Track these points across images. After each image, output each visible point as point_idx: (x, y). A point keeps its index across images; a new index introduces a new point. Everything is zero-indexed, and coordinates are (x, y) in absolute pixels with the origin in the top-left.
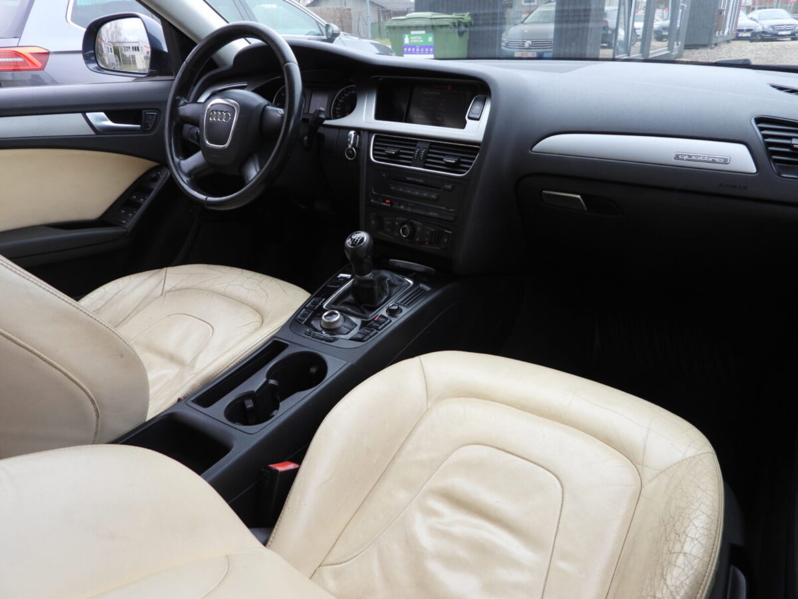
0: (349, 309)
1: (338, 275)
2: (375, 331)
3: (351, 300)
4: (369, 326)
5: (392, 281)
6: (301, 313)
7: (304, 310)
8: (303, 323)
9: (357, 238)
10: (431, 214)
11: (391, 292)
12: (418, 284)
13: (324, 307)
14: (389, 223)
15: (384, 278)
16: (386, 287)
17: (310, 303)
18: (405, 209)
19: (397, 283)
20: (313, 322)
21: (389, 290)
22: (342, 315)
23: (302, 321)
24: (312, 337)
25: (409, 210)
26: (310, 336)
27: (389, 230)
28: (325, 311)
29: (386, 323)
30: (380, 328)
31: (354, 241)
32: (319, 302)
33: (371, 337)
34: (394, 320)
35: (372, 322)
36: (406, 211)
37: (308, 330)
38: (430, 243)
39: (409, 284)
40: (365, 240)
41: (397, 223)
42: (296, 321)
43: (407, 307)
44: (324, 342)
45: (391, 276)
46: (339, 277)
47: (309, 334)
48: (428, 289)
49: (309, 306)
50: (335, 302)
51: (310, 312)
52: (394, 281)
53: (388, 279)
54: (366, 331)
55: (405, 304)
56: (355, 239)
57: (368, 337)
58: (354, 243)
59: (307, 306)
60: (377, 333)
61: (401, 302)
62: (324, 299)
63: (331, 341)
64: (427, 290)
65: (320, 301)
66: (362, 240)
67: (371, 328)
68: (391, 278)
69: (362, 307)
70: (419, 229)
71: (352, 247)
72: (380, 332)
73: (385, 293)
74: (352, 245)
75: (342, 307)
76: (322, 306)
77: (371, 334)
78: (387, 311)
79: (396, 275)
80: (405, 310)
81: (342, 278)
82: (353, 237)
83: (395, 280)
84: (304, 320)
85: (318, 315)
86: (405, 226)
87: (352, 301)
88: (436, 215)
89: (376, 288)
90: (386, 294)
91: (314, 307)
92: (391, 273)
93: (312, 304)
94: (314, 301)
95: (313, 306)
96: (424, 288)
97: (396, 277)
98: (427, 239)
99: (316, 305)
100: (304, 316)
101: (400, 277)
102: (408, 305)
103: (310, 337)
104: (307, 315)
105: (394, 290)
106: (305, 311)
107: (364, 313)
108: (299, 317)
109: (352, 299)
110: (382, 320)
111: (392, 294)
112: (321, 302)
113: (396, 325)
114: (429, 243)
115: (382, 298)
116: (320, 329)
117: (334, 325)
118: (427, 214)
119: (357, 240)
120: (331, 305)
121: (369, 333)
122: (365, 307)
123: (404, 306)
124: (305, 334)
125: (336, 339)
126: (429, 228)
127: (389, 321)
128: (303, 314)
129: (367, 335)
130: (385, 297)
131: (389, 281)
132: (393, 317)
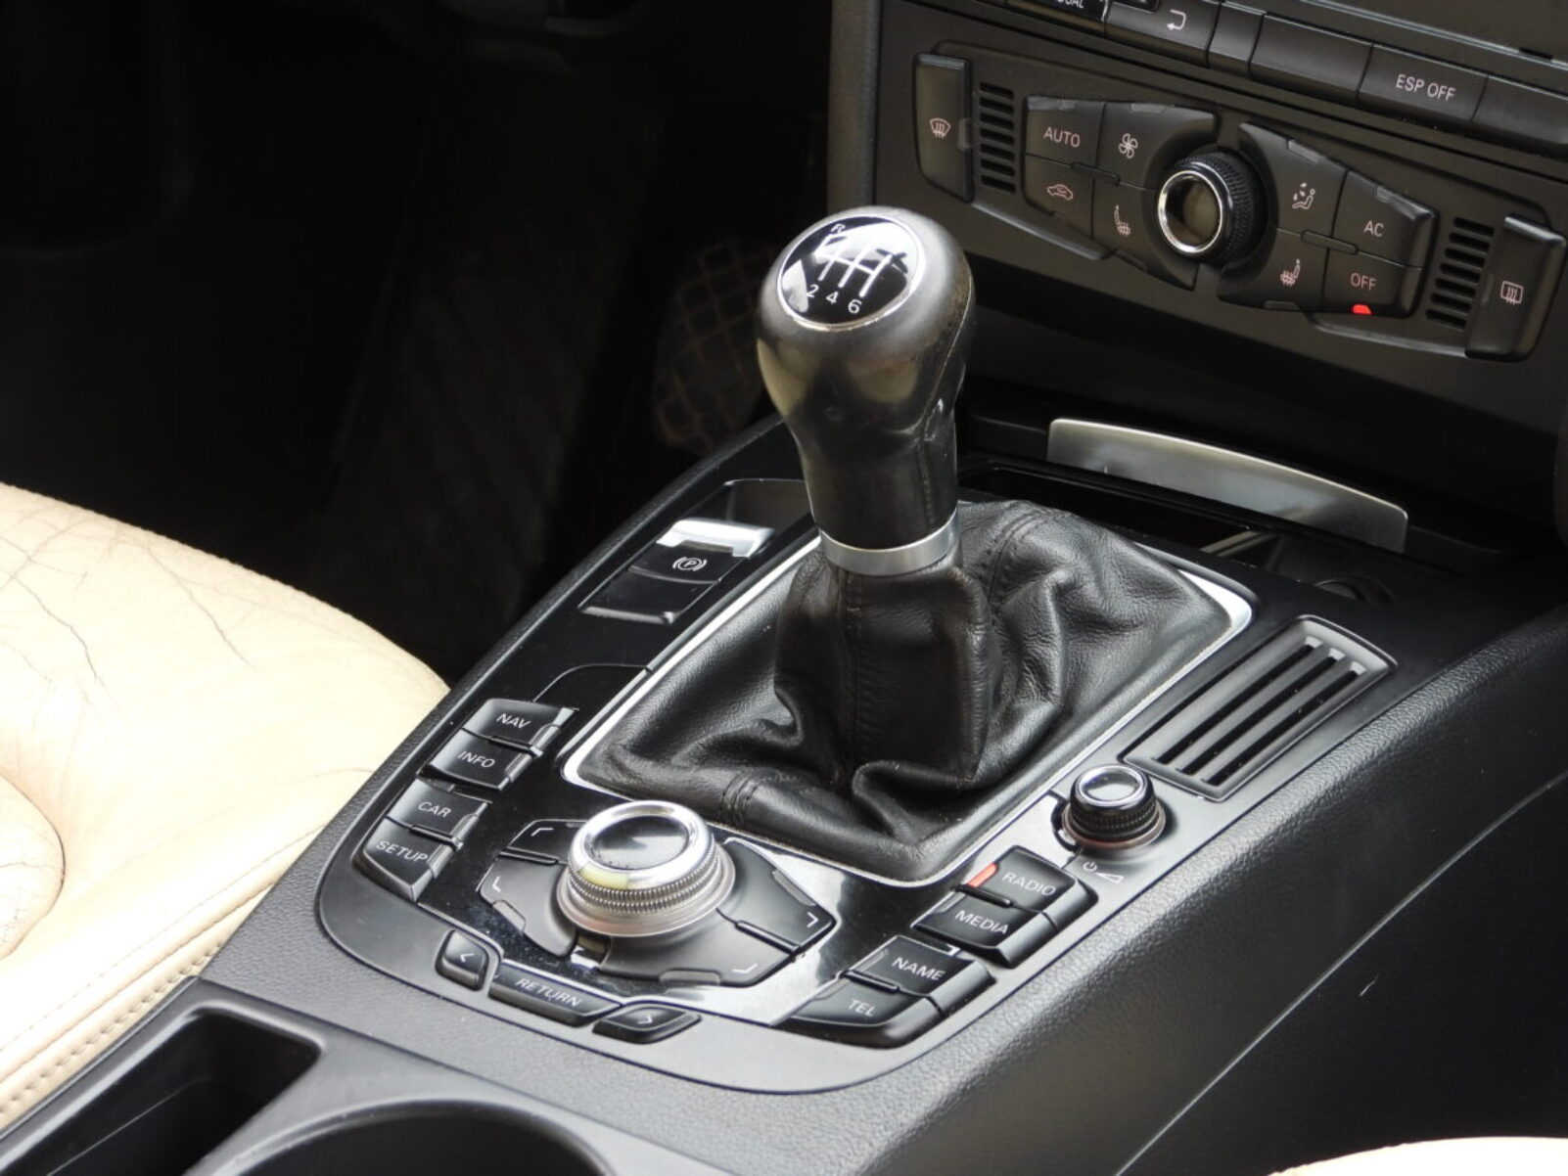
0: (766, 796)
1: (664, 523)
2: (977, 968)
3: (770, 725)
4: (922, 932)
5: (1090, 590)
6: (400, 810)
7: (418, 787)
8: (416, 888)
9: (854, 266)
10: (1407, 87)
11: (1076, 677)
12: (1289, 624)
13: (571, 772)
14: (1073, 139)
15: (1032, 567)
16: (1044, 636)
17: (460, 739)
18: (1196, 40)
19: (1124, 605)
20: (493, 887)
21: (1066, 662)
22: (720, 837)
23: (411, 872)
24: (494, 996)
25: (1231, 47)
26: (475, 987)
27: (1061, 191)
28: (586, 803)
29: (1055, 910)
30: (1007, 947)
31: (829, 285)
32: (529, 732)
33: (942, 1015)
34: (1112, 889)
35: (950, 898)
36: (1205, 60)
37: (459, 945)
38: (1388, 312)
39: (1221, 615)
40: (914, 282)
41: (1128, 146)
42: (363, 868)
43: (1210, 797)
44: (585, 1035)
45: (1084, 547)
46: (671, 538)
47: (469, 975)
48: (1366, 659)
49: (460, 765)
50: (657, 741)
51: (462, 809)
52: (1102, 590)
53: (1060, 576)
54: (901, 963)
55: (1192, 768)
56: (838, 270)
57: (921, 1010)
58: (833, 298)
59: (440, 761)
60: (988, 982)
61: (1167, 757)
62: (565, 714)
63: (640, 1037)
64: (1357, 668)
65: (538, 722)
66: (892, 281)
67: (945, 940)
68: (1084, 565)
69: (859, 787)
70: (1302, 199)
71: (821, 327)
72: (1007, 979)
73: (1031, 684)
74: (818, 309)
75: (718, 779)
76: (549, 765)
77: (944, 994)
78: (1057, 822)
79: (1116, 546)
80: (1195, 817)
81: (686, 550)
82: (824, 253)
83: (1112, 579)
84: (423, 867)
85: (534, 827)
86: (1197, 169)
87: (790, 730)
88: (1440, 95)
89: (976, 639)
90: (1044, 689)
91: (497, 773)
92: (1087, 530)
93: (479, 744)
94: (494, 727)
95: (485, 762)
96: (1336, 654)
97: (1122, 564)
98: (1362, 281)
99: (507, 754)
100: (420, 833)
101: (1147, 560)
102: (1217, 779)
103: (479, 999)
104: (449, 824)
105: (1106, 661)
106: (428, 797)
107: (872, 822)
108: (381, 838)
109: (783, 716)
110: (1027, 886)
111: (1089, 695)
112: (549, 733)
113: (1132, 927)
114: (1379, 310)
115: (1010, 719)
116: (555, 940)
117: (662, 914)
118: (1375, 87)
119: (859, 278)
120: (632, 762)
121: (934, 985)
122: (883, 783)
123: (1193, 789)
124: (440, 970)
125: (671, 1023)
126: (1383, 195)
127: (1075, 894)
128: (416, 817)
129: (911, 1000)
130: (1035, 715)
131: (1062, 592)
132: (1102, 868)
